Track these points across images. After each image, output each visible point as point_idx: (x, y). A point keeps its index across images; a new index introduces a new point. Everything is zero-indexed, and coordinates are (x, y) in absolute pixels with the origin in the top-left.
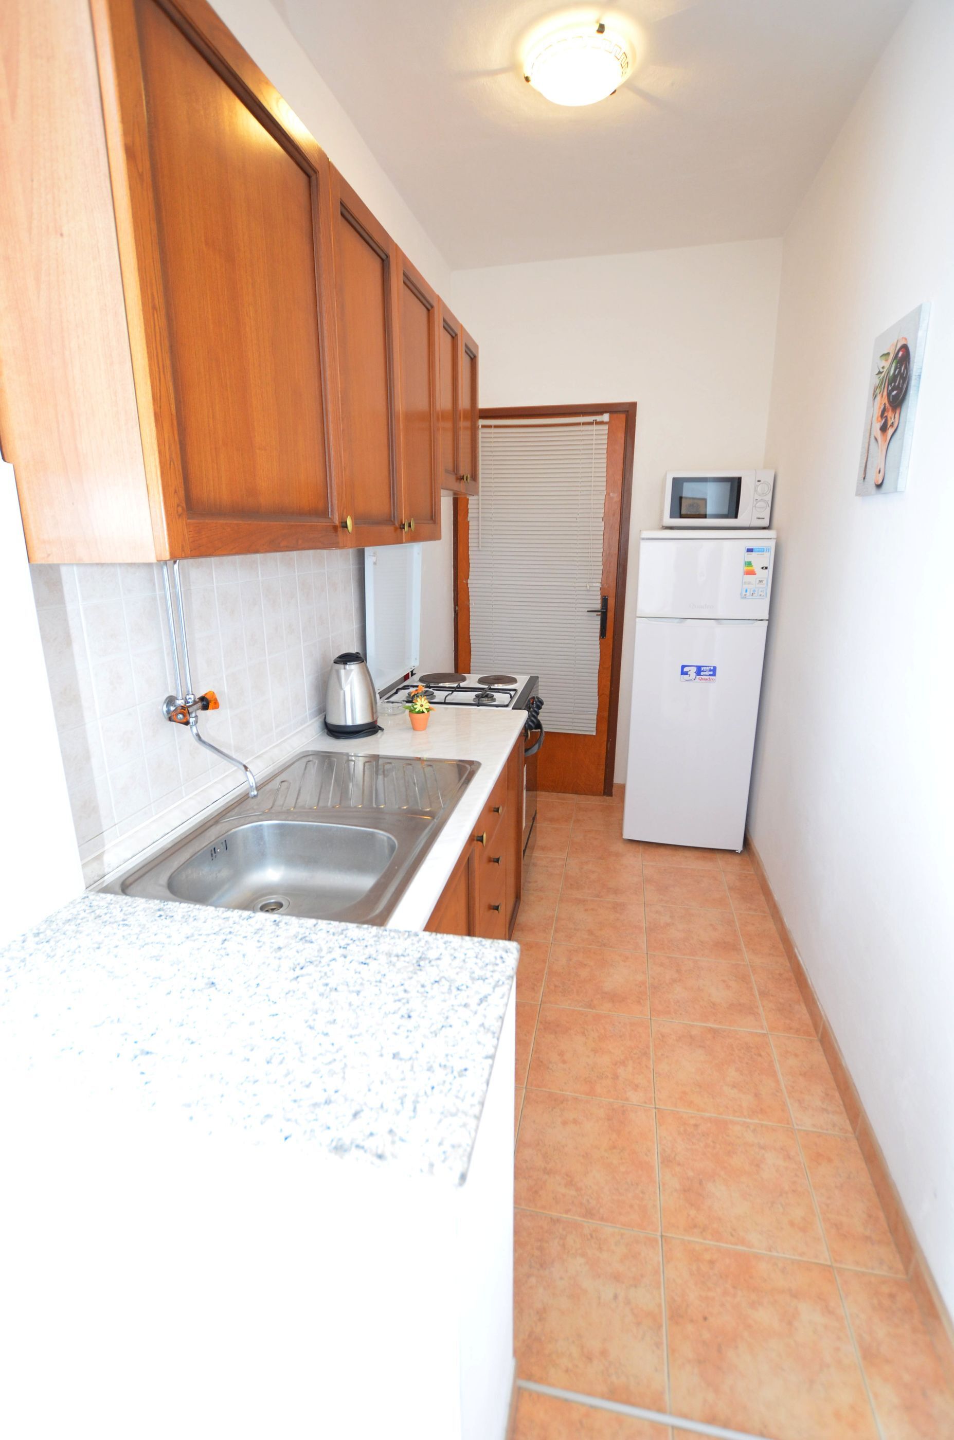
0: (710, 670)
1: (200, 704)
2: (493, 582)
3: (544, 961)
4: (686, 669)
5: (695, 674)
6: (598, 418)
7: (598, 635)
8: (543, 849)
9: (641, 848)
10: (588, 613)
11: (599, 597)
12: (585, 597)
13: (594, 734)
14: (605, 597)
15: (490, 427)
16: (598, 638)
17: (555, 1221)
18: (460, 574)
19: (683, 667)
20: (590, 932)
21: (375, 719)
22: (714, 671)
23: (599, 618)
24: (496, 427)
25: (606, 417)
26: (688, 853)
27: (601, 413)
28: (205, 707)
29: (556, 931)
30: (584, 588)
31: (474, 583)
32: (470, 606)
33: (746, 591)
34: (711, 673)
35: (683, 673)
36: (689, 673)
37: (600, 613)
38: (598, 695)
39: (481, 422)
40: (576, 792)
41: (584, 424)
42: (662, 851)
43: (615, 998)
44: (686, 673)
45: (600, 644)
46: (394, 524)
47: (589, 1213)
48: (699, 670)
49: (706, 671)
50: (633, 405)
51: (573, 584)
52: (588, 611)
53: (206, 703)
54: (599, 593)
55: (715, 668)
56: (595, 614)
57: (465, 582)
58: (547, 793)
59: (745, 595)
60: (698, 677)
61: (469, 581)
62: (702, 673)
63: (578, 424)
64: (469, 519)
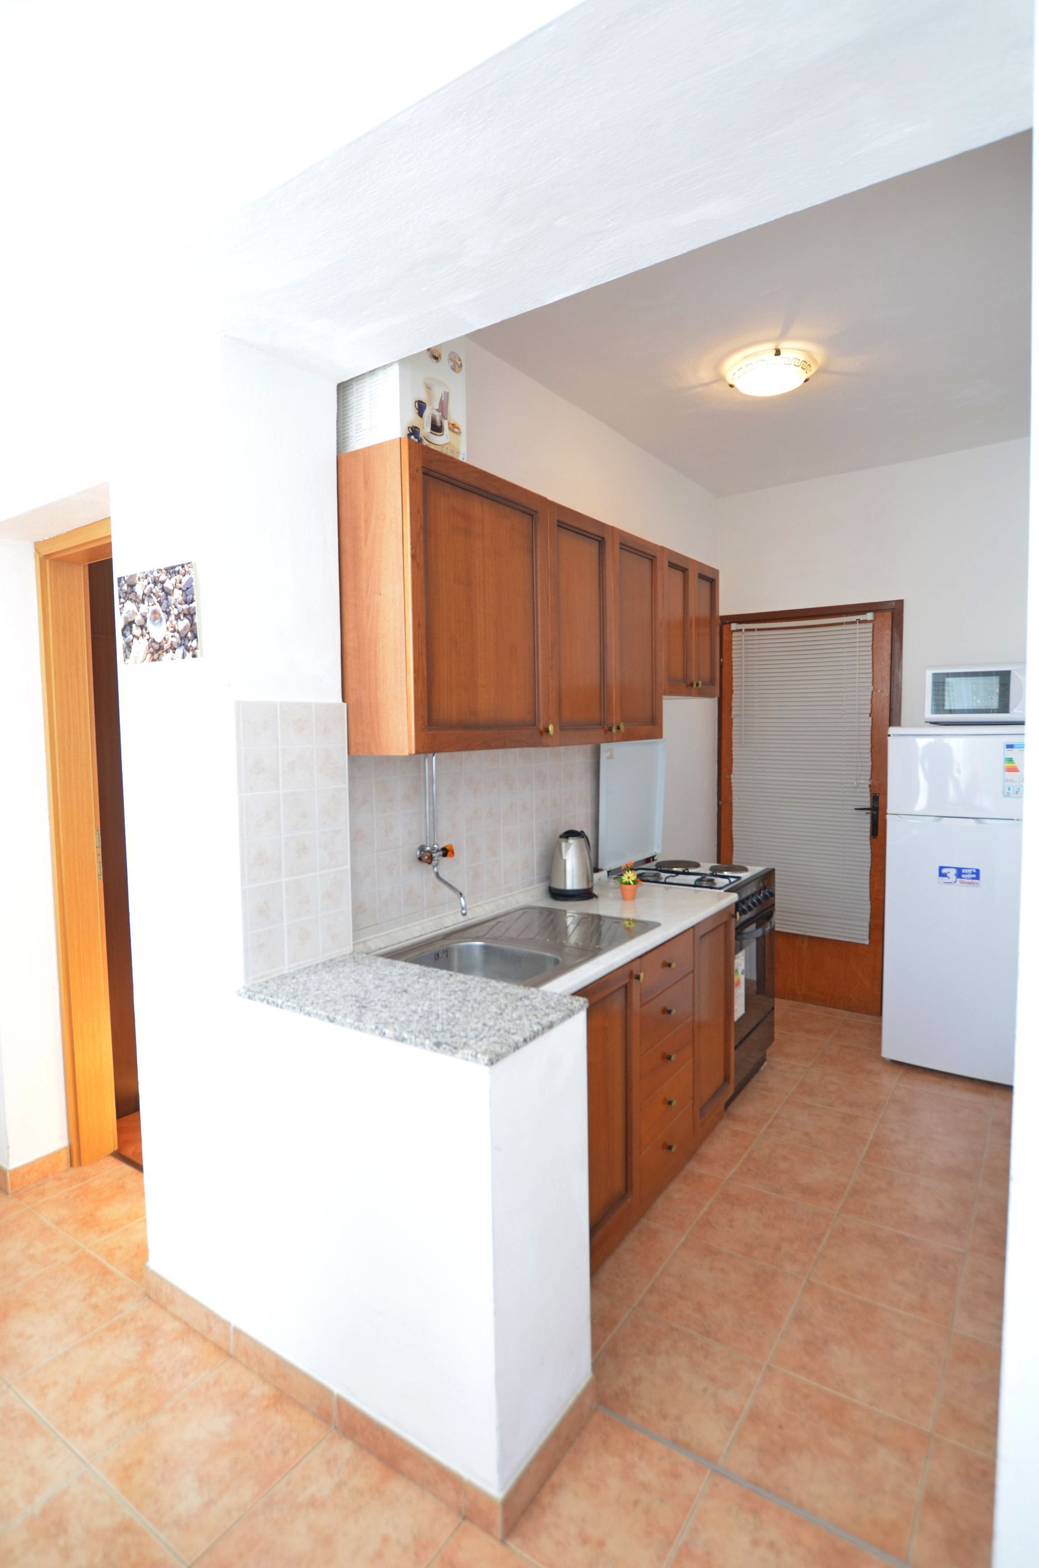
0: (973, 873)
2: (756, 777)
3: (746, 1148)
4: (944, 871)
5: (955, 877)
6: (862, 617)
7: (868, 834)
9: (902, 1070)
10: (857, 811)
11: (868, 795)
12: (852, 794)
13: (867, 943)
14: (876, 794)
15: (753, 630)
16: (869, 838)
18: (724, 770)
19: (941, 868)
22: (977, 874)
23: (869, 817)
24: (759, 630)
25: (870, 616)
26: (957, 1083)
27: (865, 612)
30: (852, 785)
31: (737, 778)
32: (733, 801)
34: (974, 876)
35: (941, 875)
36: (948, 875)
37: (869, 811)
38: (870, 899)
39: (734, 626)
40: (848, 1008)
41: (847, 623)
42: (927, 1076)
43: (807, 1191)
44: (945, 875)
45: (872, 844)
48: (959, 873)
49: (967, 874)
50: (900, 603)
51: (839, 781)
52: (856, 809)
54: (868, 790)
55: (978, 871)
56: (864, 812)
57: (728, 776)
58: (813, 1006)
60: (959, 880)
61: (732, 776)
62: (963, 876)
63: (840, 624)
64: (733, 716)
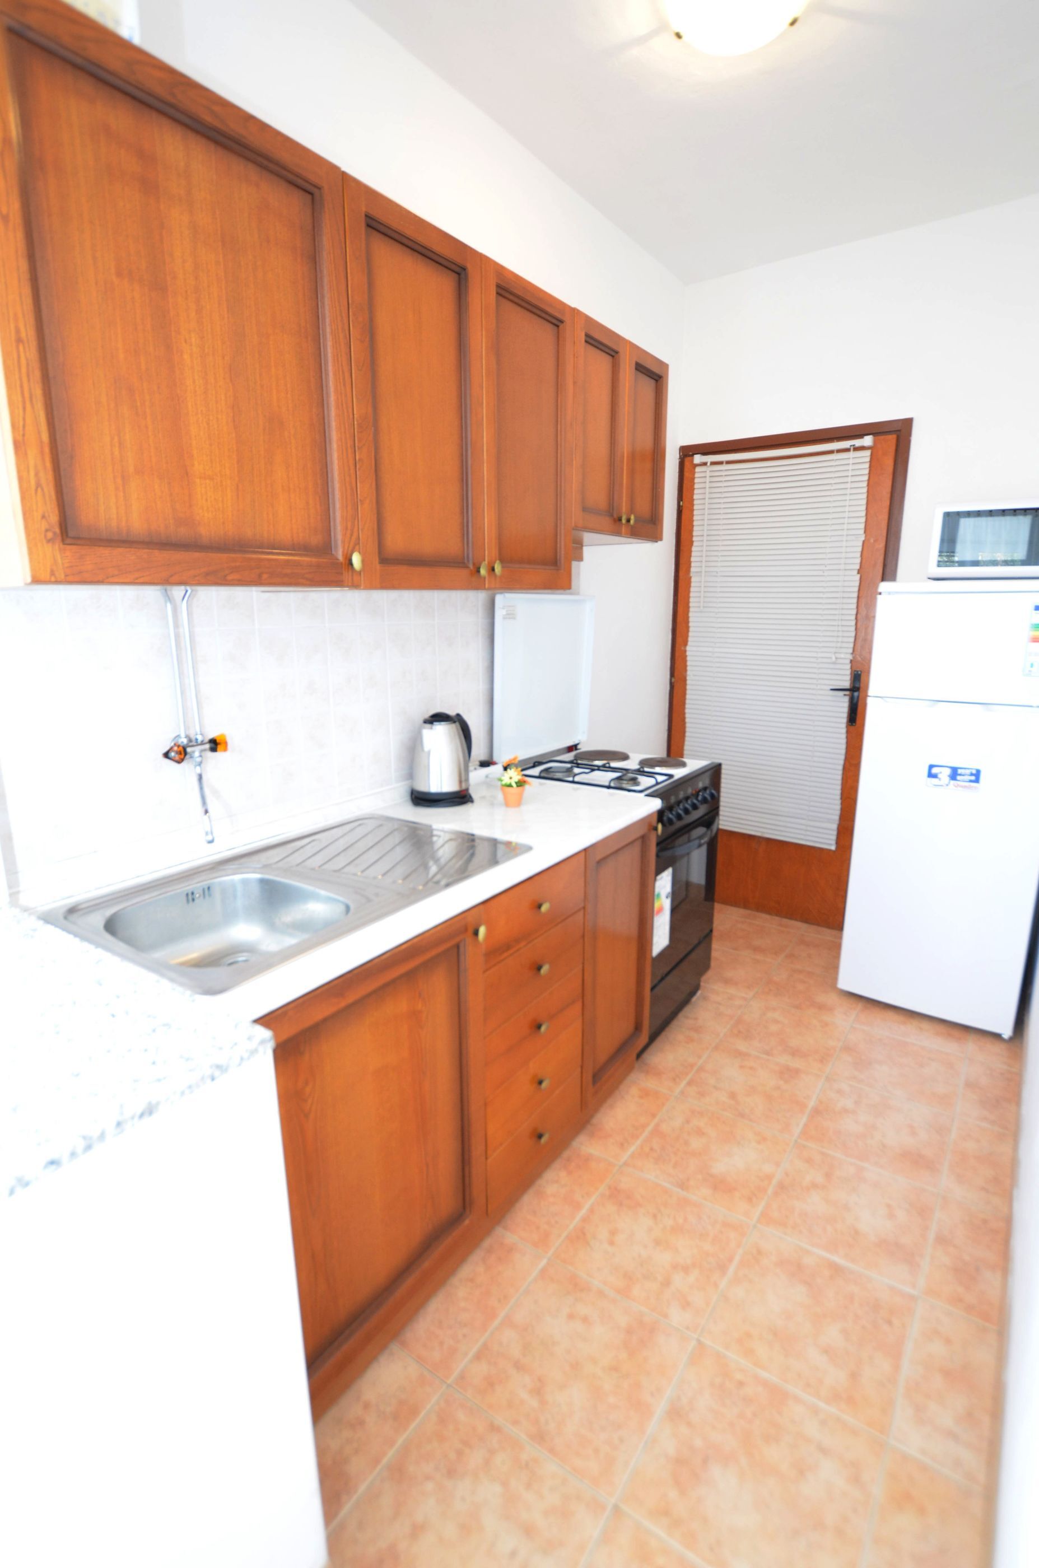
0: (972, 774)
1: (208, 746)
2: (716, 650)
3: (654, 1116)
4: (934, 770)
5: (948, 779)
6: (858, 443)
7: (845, 720)
8: (727, 982)
9: (860, 1005)
10: (832, 692)
11: (848, 672)
12: (829, 671)
13: (833, 848)
14: (857, 671)
15: (720, 463)
16: (844, 726)
17: (494, 1428)
18: (679, 640)
19: (931, 767)
20: (733, 1096)
21: (464, 787)
22: (977, 776)
23: (847, 699)
24: (728, 462)
25: (868, 441)
26: (925, 1025)
27: (861, 436)
28: (214, 749)
29: (689, 1084)
30: (828, 661)
31: (693, 650)
32: (688, 678)
33: (1032, 666)
34: (973, 778)
35: (931, 775)
36: (940, 776)
37: (847, 693)
38: (841, 799)
39: (698, 459)
40: (806, 921)
41: (839, 451)
42: (890, 1014)
43: (720, 1185)
44: (935, 776)
45: (848, 732)
46: (467, 567)
47: (540, 1437)
48: (954, 774)
49: (963, 775)
50: (908, 423)
51: (815, 655)
52: (832, 690)
53: (215, 745)
54: (848, 667)
55: (978, 772)
56: (842, 693)
57: (683, 648)
58: (767, 916)
59: (1030, 671)
60: (952, 782)
61: (688, 648)
62: (959, 778)
63: (831, 452)
64: (691, 575)
